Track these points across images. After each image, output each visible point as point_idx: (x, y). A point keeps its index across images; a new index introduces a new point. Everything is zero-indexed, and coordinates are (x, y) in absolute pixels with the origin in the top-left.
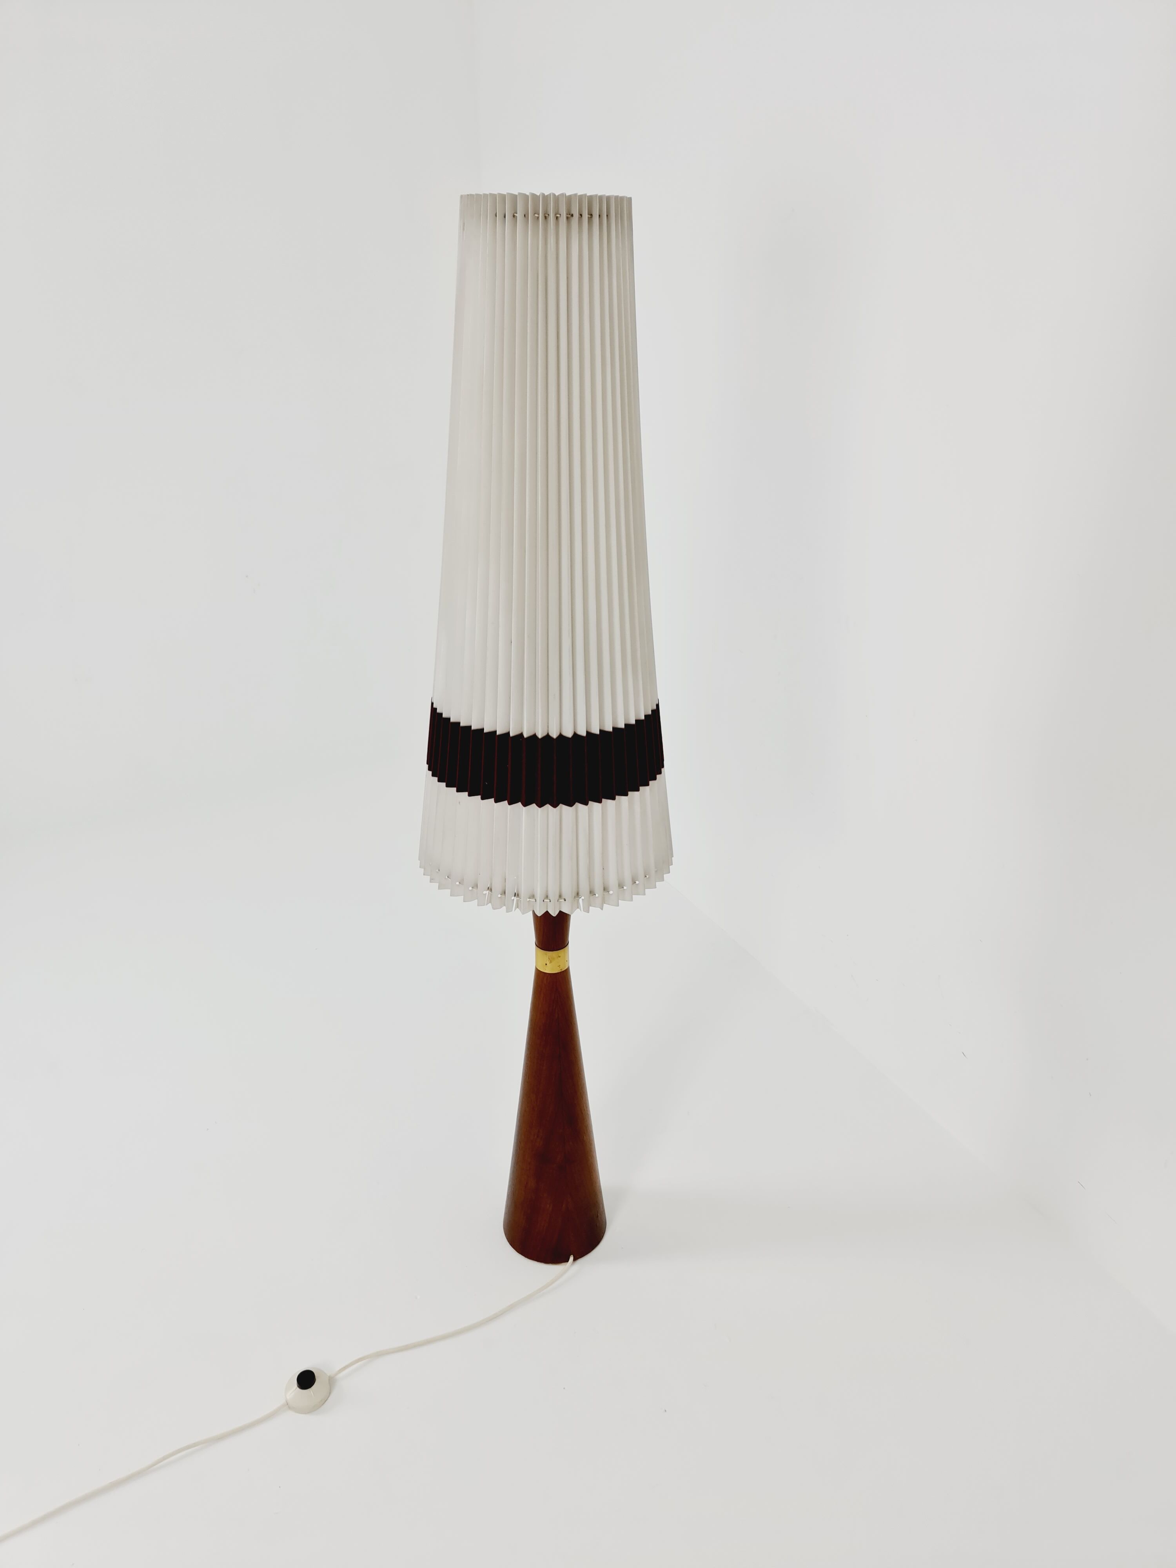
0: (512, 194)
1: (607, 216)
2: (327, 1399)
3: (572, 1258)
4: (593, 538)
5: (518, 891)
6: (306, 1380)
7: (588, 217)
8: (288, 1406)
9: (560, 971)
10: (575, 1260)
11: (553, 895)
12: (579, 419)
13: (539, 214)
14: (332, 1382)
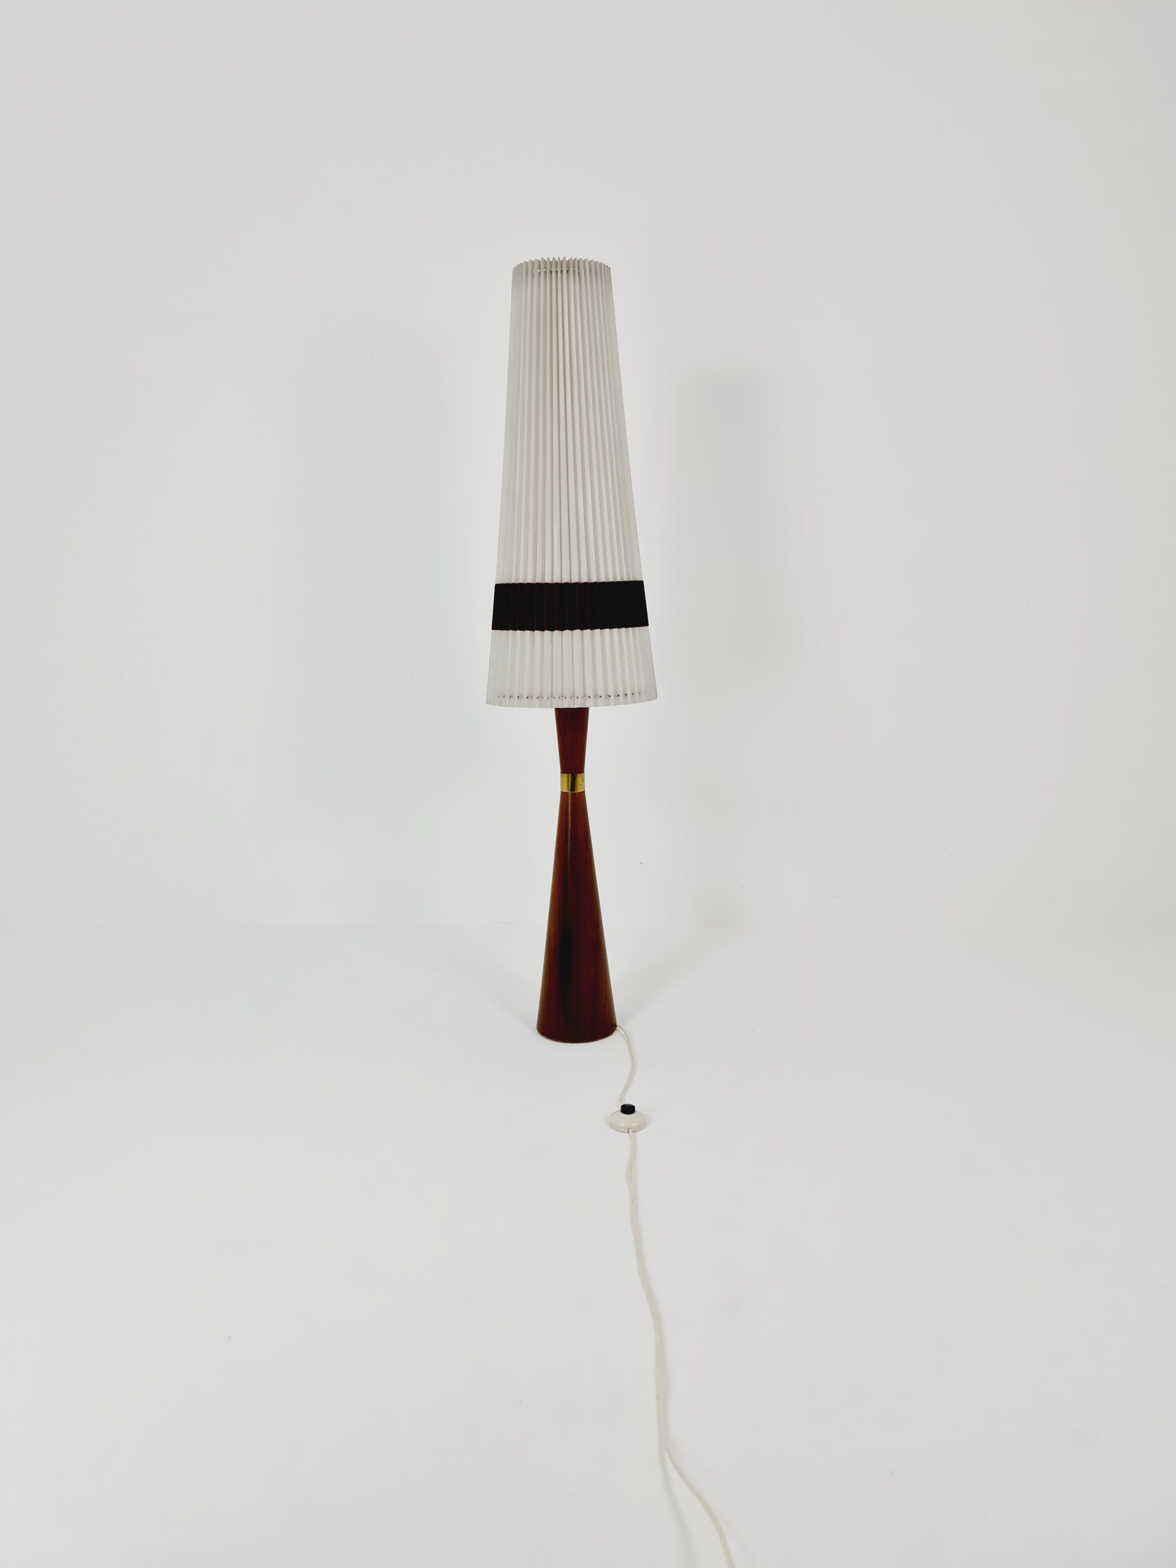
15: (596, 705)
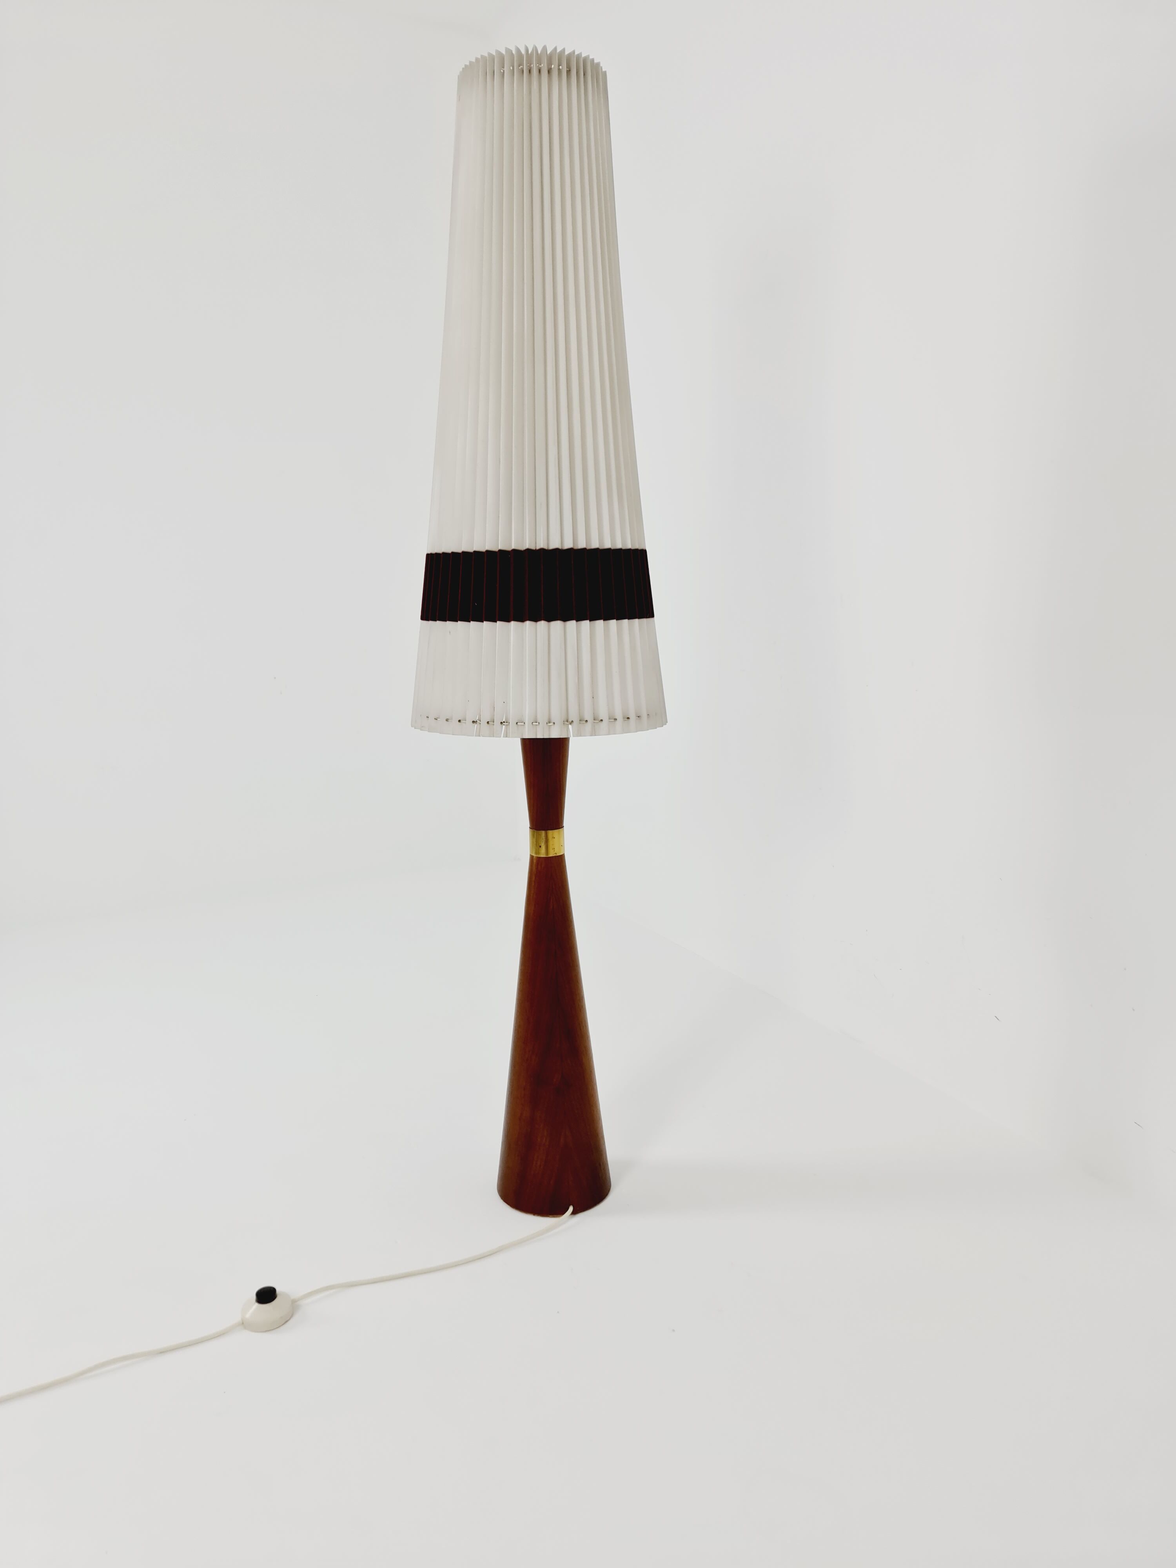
0: (500, 52)
1: (584, 75)
2: (290, 1319)
3: (571, 1209)
4: (577, 370)
5: (506, 718)
6: (266, 1296)
7: (567, 71)
8: (244, 1325)
9: (555, 855)
10: (574, 1213)
11: (542, 718)
12: (562, 282)
13: (523, 66)
14: (294, 1306)
15: (579, 734)
